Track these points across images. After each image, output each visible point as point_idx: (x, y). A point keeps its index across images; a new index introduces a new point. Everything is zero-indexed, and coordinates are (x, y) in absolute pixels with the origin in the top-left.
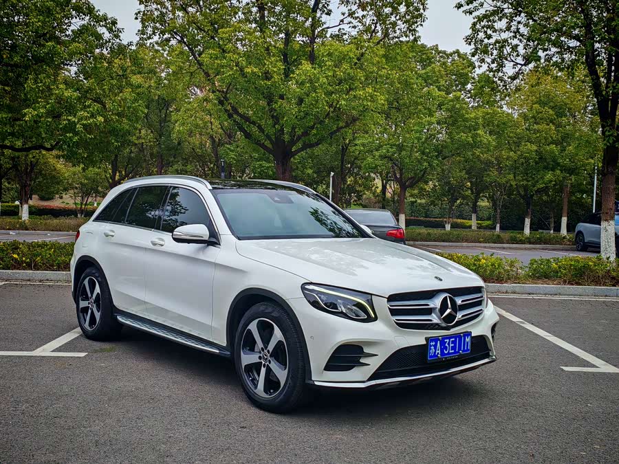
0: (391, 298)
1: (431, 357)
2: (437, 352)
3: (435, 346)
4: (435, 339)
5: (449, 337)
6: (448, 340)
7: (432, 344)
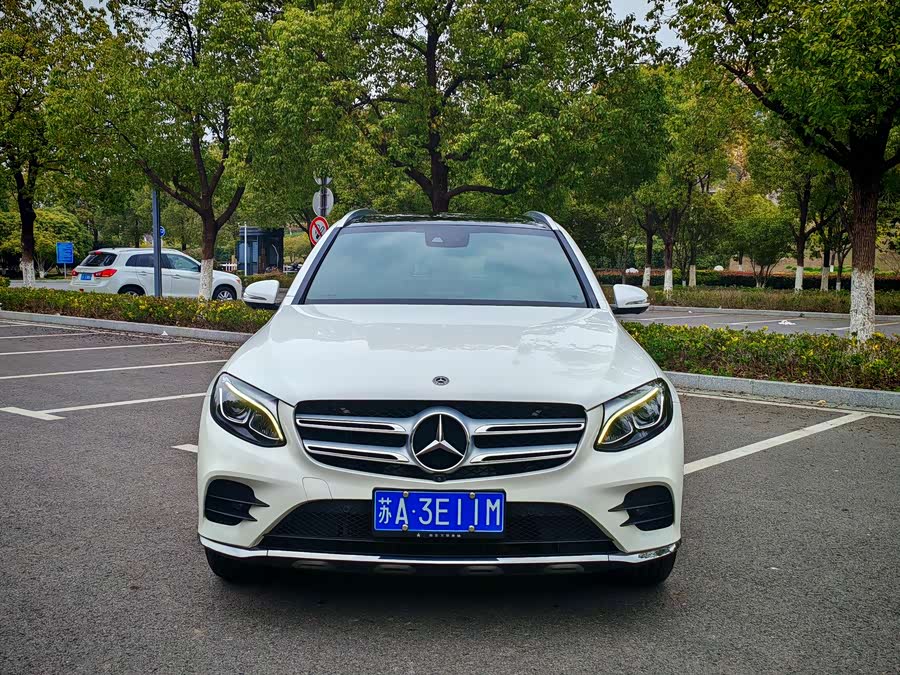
0: (304, 407)
1: (379, 526)
2: (398, 518)
3: (393, 508)
4: (395, 495)
5: (434, 495)
6: (429, 501)
7: (382, 501)
